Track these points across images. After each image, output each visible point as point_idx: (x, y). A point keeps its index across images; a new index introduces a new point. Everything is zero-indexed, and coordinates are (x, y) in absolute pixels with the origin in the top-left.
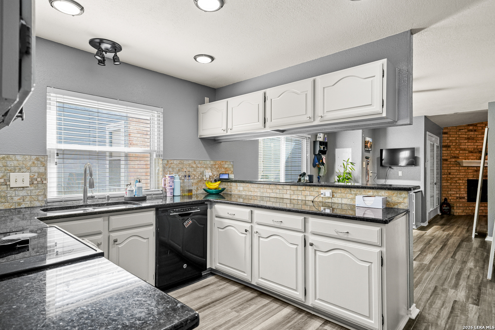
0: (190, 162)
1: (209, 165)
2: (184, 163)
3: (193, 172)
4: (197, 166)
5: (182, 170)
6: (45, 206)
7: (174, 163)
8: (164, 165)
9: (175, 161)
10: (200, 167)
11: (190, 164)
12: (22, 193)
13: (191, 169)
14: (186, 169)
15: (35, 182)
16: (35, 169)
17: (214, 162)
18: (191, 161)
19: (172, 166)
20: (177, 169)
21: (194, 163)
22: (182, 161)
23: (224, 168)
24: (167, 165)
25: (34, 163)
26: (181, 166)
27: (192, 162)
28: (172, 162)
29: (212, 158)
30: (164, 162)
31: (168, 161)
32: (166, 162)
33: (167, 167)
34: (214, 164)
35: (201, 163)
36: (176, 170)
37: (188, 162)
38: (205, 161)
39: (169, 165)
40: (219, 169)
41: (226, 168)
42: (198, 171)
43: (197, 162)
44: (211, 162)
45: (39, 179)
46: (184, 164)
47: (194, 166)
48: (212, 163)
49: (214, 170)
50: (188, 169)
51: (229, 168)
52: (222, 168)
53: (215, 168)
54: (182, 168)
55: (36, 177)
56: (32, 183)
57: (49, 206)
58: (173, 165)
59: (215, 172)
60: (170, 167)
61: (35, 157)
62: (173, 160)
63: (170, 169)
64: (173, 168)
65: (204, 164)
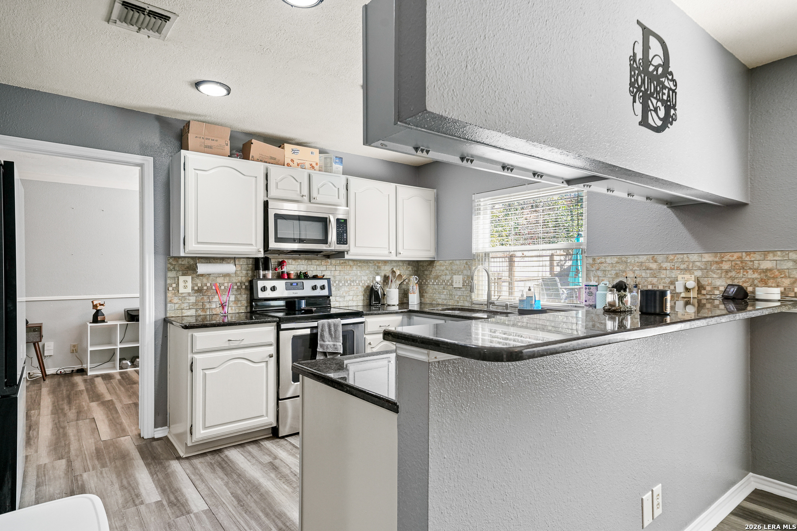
0: (643, 259)
1: (698, 264)
2: (629, 261)
3: (650, 279)
4: (661, 267)
5: (624, 274)
6: (470, 307)
7: (605, 261)
8: (588, 267)
9: (609, 259)
10: (669, 268)
11: (642, 262)
12: (459, 293)
13: (646, 273)
14: (634, 272)
15: (465, 284)
16: (465, 272)
17: (716, 257)
18: (645, 257)
19: (602, 268)
20: (613, 272)
21: (652, 261)
22: (623, 259)
23: (755, 270)
24: (592, 265)
25: (465, 267)
26: (621, 267)
27: (647, 259)
28: (603, 260)
29: (707, 248)
30: (588, 262)
31: (594, 260)
32: (590, 261)
33: (593, 269)
34: (717, 259)
35: (673, 260)
36: (610, 274)
37: (637, 260)
38: (685, 255)
39: (596, 266)
40: (734, 272)
41: (766, 271)
42: (663, 276)
43: (660, 259)
44: (706, 255)
45: (467, 282)
46: (629, 264)
47: (654, 266)
48: (707, 257)
49: (715, 276)
50: (636, 272)
51: (781, 271)
52: (750, 272)
53: (719, 271)
54: (624, 271)
55: (465, 279)
56: (463, 285)
57: (473, 307)
58: (604, 265)
59: (720, 281)
60: (598, 270)
61: (465, 261)
62: (603, 257)
63: (600, 273)
64: (604, 271)
65: (683, 262)
